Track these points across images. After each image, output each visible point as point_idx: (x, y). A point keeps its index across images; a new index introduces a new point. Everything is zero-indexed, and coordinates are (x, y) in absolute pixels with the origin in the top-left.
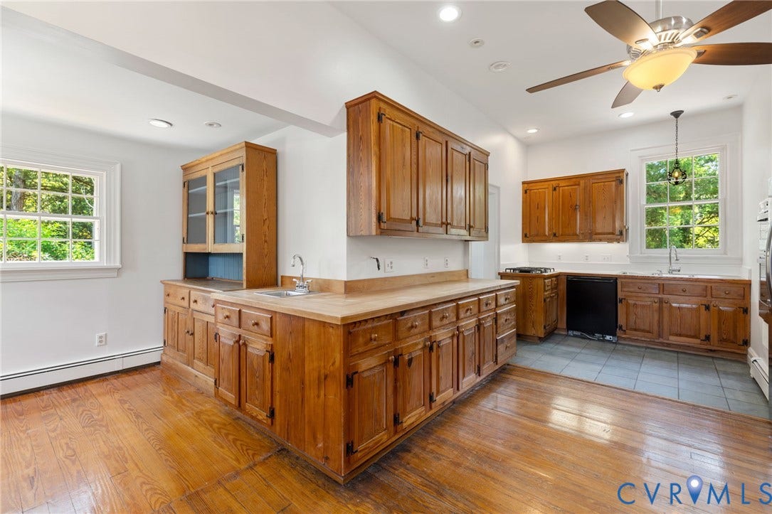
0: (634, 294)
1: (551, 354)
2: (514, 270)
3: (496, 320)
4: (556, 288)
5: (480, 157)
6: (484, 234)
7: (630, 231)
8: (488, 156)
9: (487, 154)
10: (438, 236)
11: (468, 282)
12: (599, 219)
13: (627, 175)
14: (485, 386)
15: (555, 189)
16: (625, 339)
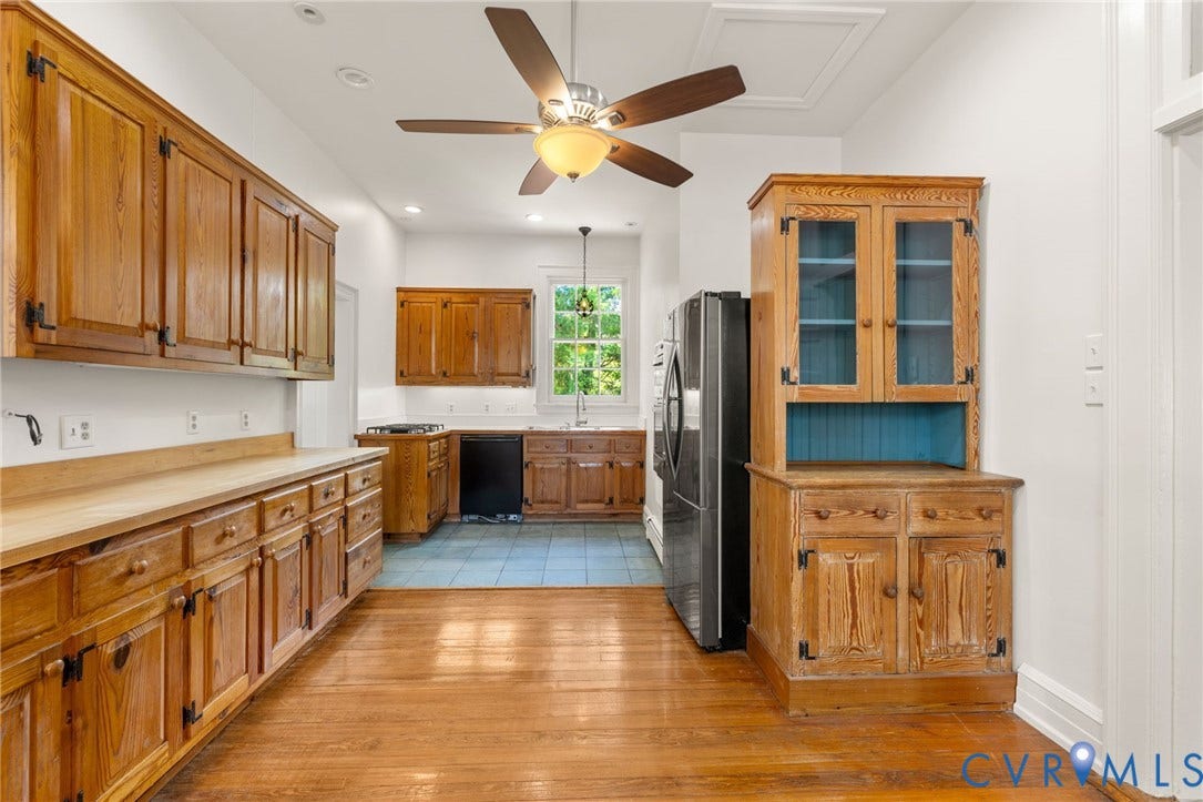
0: (541, 456)
1: (437, 556)
2: (382, 429)
3: (345, 520)
4: (445, 454)
5: (317, 227)
6: (324, 365)
7: (537, 371)
8: (335, 231)
9: (334, 228)
10: (226, 368)
11: (292, 455)
12: (503, 352)
13: (534, 298)
14: (323, 642)
15: (445, 306)
16: (531, 516)
